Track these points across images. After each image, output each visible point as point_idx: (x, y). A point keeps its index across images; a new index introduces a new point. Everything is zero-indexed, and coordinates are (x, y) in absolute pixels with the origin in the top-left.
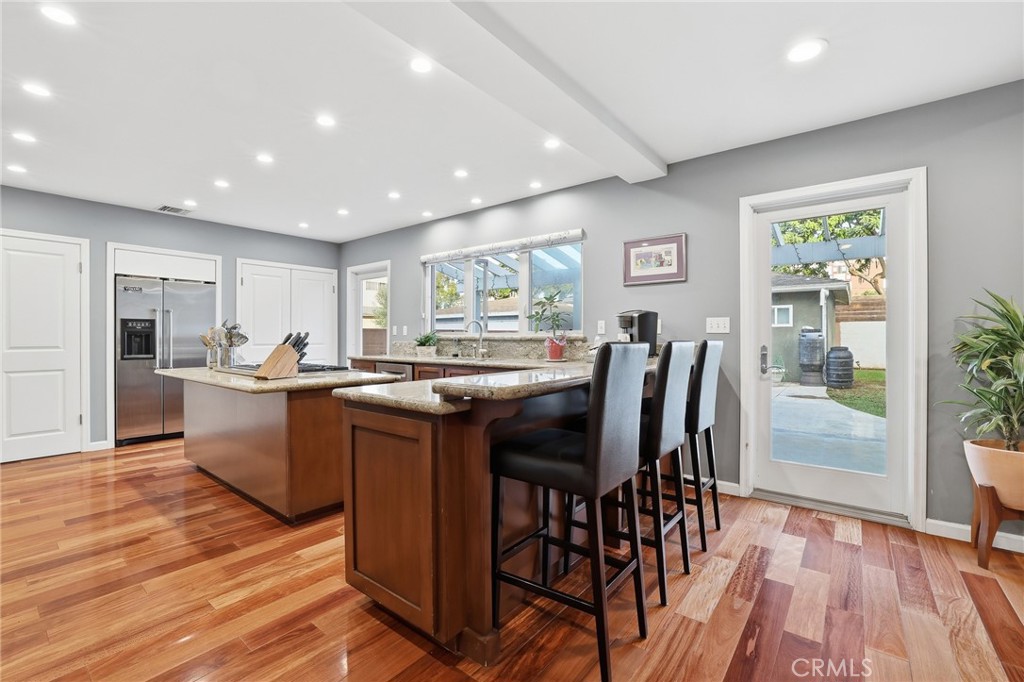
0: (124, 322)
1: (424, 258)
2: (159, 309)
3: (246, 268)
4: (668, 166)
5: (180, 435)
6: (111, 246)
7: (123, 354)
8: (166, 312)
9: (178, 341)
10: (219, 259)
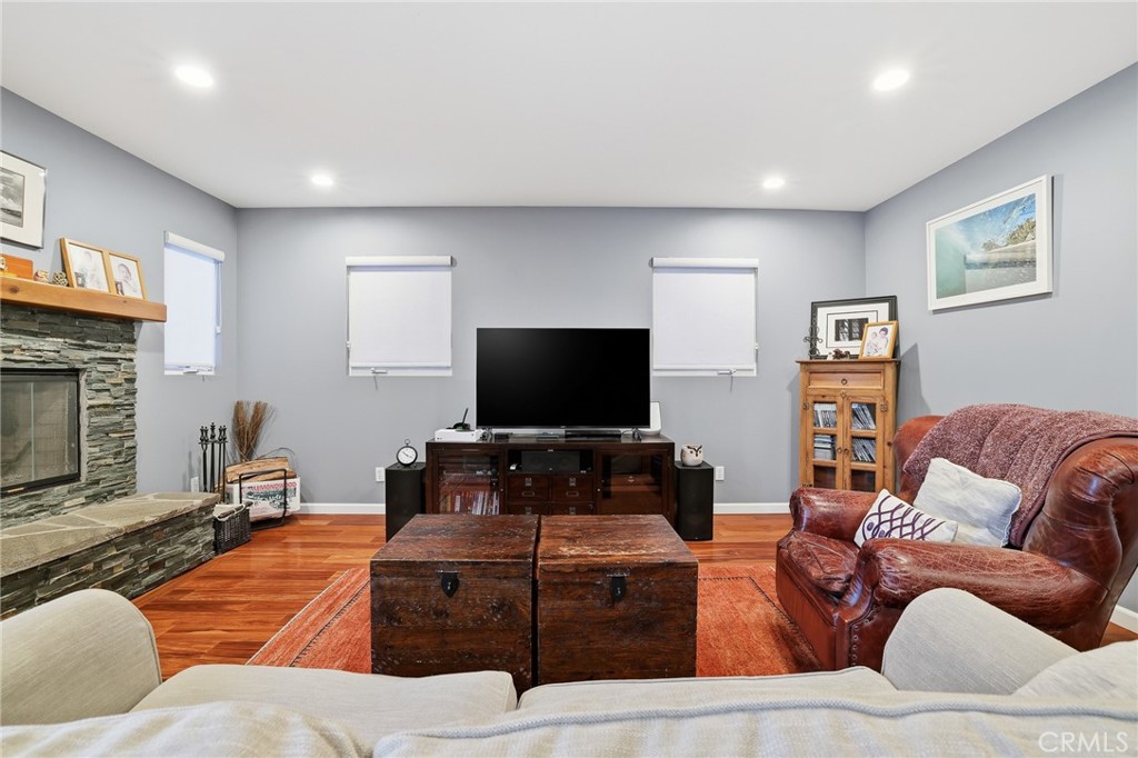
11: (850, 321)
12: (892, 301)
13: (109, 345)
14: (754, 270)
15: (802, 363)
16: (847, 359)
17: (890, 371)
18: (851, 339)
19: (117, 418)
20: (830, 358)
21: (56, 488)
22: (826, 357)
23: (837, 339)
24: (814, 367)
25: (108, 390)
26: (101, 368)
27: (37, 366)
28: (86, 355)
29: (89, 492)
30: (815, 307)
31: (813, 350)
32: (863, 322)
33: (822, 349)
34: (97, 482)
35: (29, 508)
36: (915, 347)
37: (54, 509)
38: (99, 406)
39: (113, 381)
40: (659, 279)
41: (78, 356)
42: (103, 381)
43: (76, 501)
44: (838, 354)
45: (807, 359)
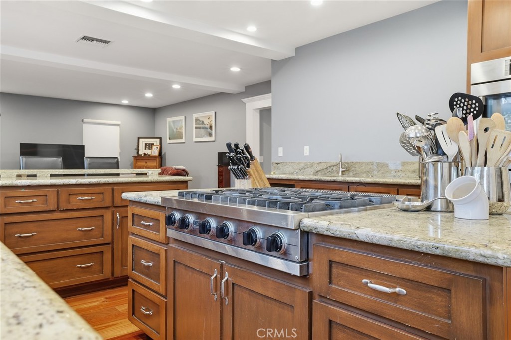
11: (149, 144)
12: (160, 138)
14: (119, 125)
15: (134, 157)
16: (147, 156)
17: (158, 159)
18: (149, 149)
20: (143, 155)
22: (141, 155)
23: (145, 149)
24: (137, 158)
30: (139, 138)
31: (138, 152)
32: (153, 144)
33: (141, 153)
36: (165, 153)
40: (85, 126)
44: (145, 154)
45: (136, 155)
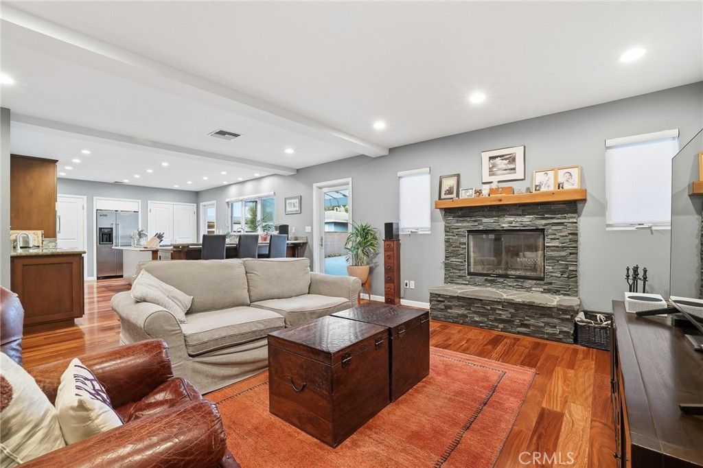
0: (100, 229)
1: (227, 200)
2: (114, 224)
3: (152, 205)
4: (297, 170)
5: (122, 276)
6: (95, 198)
7: (100, 241)
8: (117, 225)
9: (122, 237)
10: (140, 201)
13: (559, 216)
19: (563, 254)
21: (530, 281)
25: (558, 239)
26: (554, 228)
27: (522, 228)
28: (544, 222)
29: (546, 287)
34: (551, 284)
35: (517, 285)
37: (528, 289)
38: (554, 246)
39: (561, 234)
41: (541, 223)
42: (555, 234)
43: (538, 289)
